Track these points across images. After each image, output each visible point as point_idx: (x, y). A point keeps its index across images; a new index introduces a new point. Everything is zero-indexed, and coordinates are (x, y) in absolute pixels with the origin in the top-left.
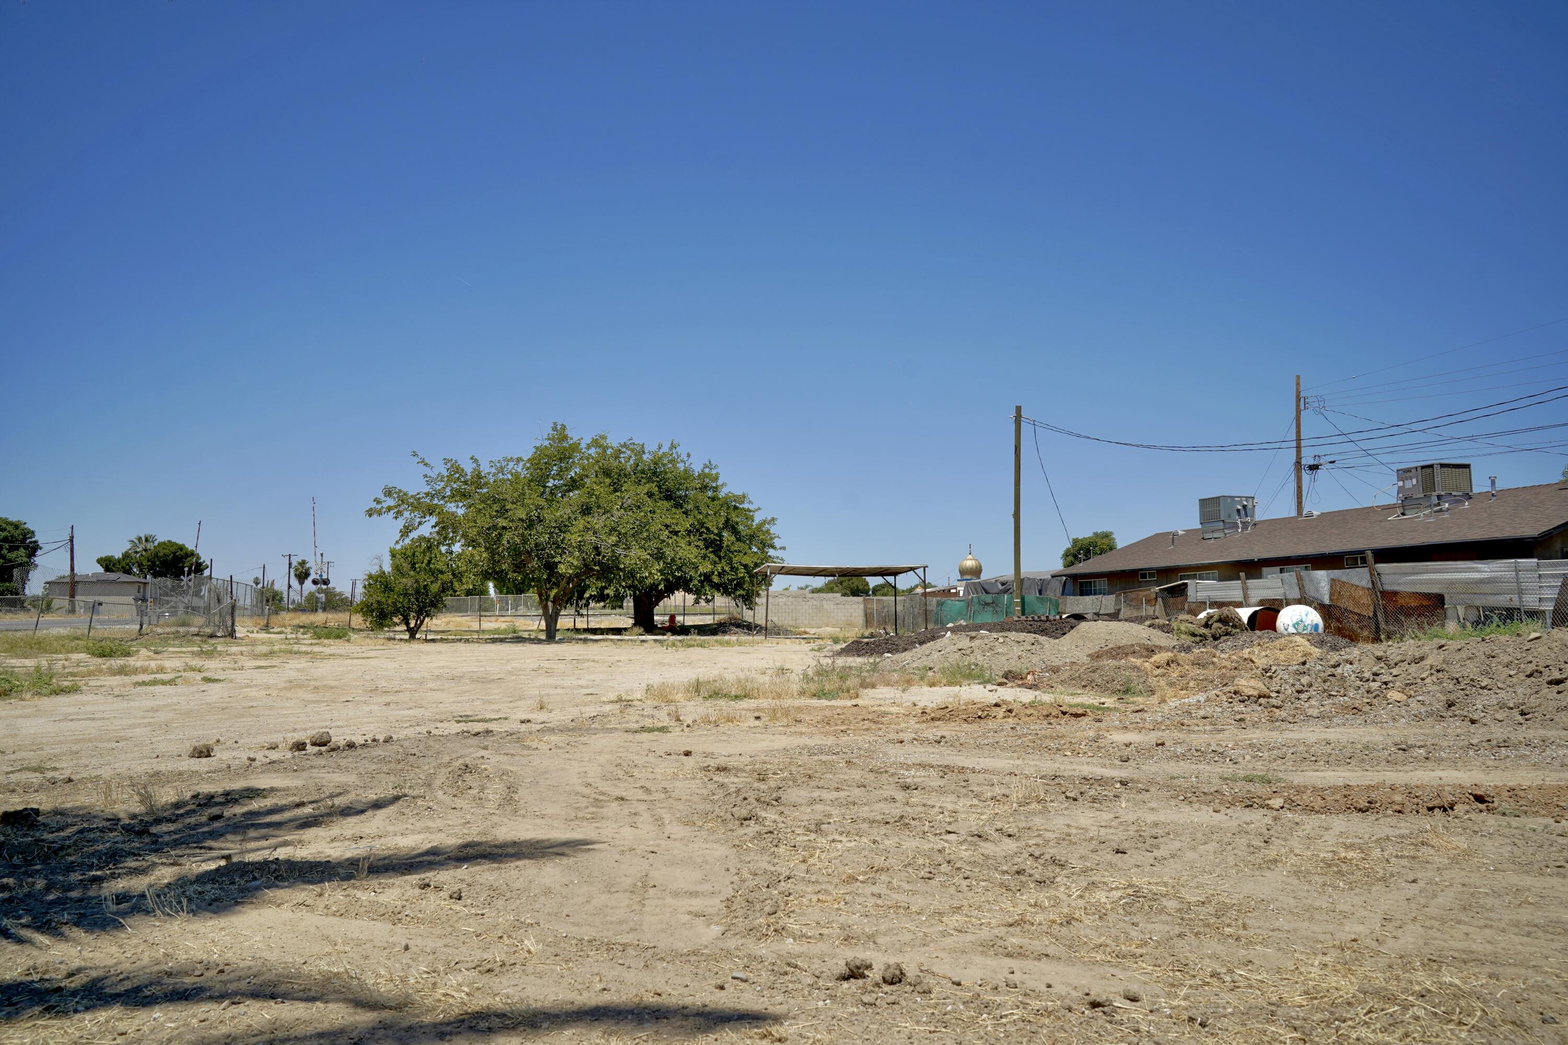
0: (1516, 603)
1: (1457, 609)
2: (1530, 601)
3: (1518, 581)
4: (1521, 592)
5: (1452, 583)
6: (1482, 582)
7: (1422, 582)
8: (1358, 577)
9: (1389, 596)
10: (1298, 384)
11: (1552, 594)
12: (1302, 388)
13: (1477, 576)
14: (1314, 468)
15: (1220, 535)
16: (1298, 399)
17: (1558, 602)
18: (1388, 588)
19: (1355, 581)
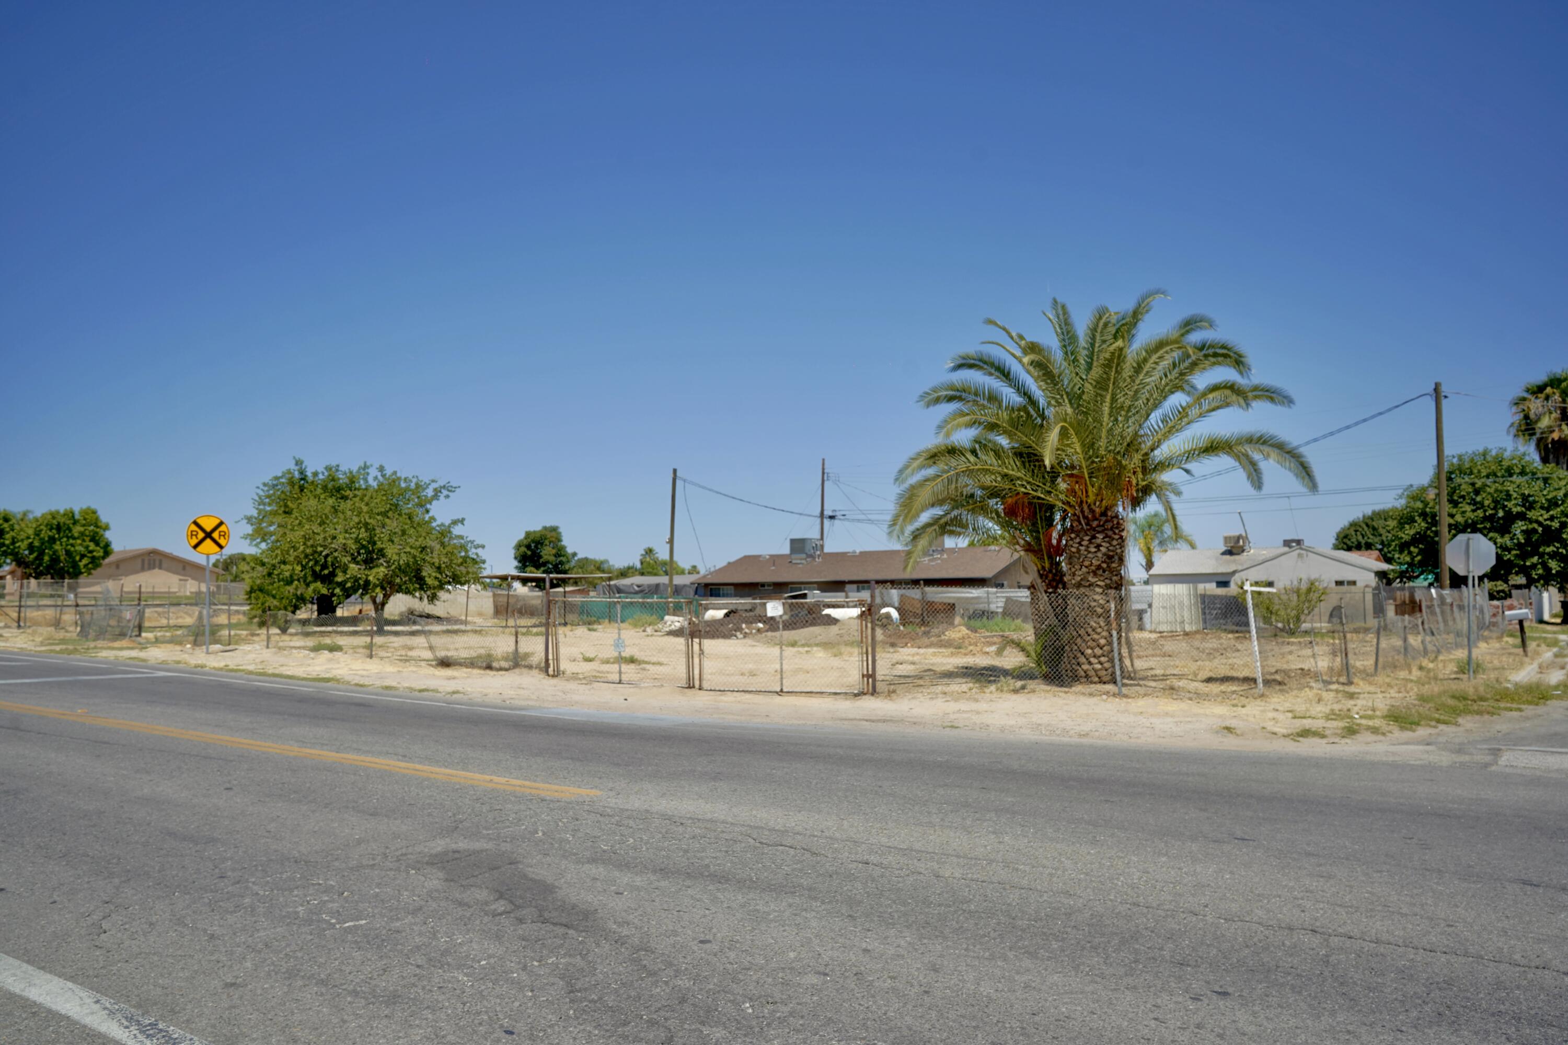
0: (987, 609)
1: (959, 610)
2: (993, 607)
3: (988, 598)
4: (989, 603)
5: (959, 598)
6: (973, 598)
7: (946, 597)
8: (915, 593)
9: (931, 604)
10: (823, 464)
11: (1001, 604)
12: (826, 466)
13: (971, 595)
14: (832, 517)
15: (803, 561)
16: (823, 473)
17: (1005, 608)
18: (931, 600)
19: (913, 596)
